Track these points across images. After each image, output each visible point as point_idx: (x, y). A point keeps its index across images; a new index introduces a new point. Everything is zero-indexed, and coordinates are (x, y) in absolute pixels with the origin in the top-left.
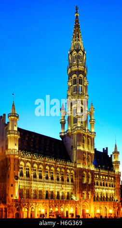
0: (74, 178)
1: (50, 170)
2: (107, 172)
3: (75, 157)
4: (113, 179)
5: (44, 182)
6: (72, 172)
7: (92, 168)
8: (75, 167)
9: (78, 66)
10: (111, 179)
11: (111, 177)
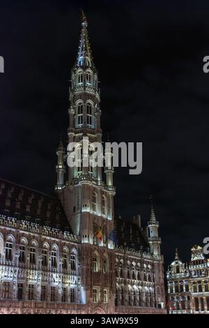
0: (77, 262)
1: (29, 244)
2: (139, 254)
3: (78, 226)
4: (149, 266)
5: (15, 266)
6: (74, 251)
7: (111, 246)
8: (80, 243)
9: (85, 89)
10: (148, 268)
11: (148, 263)
